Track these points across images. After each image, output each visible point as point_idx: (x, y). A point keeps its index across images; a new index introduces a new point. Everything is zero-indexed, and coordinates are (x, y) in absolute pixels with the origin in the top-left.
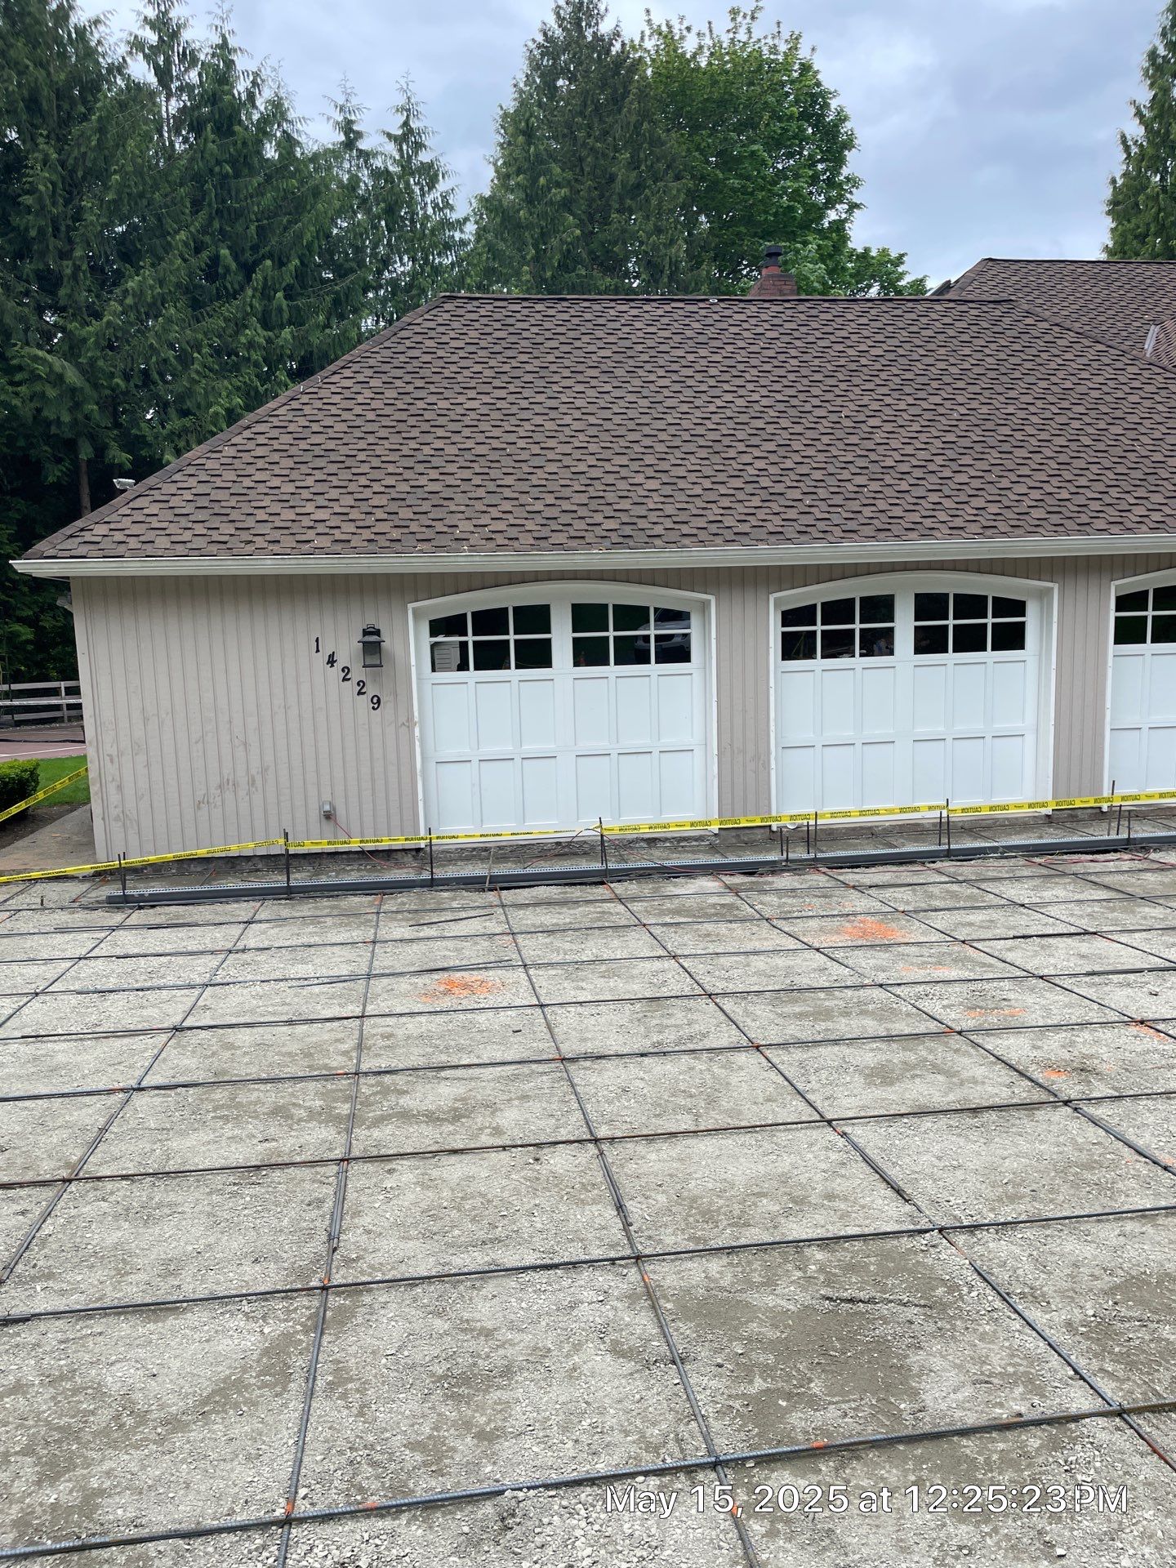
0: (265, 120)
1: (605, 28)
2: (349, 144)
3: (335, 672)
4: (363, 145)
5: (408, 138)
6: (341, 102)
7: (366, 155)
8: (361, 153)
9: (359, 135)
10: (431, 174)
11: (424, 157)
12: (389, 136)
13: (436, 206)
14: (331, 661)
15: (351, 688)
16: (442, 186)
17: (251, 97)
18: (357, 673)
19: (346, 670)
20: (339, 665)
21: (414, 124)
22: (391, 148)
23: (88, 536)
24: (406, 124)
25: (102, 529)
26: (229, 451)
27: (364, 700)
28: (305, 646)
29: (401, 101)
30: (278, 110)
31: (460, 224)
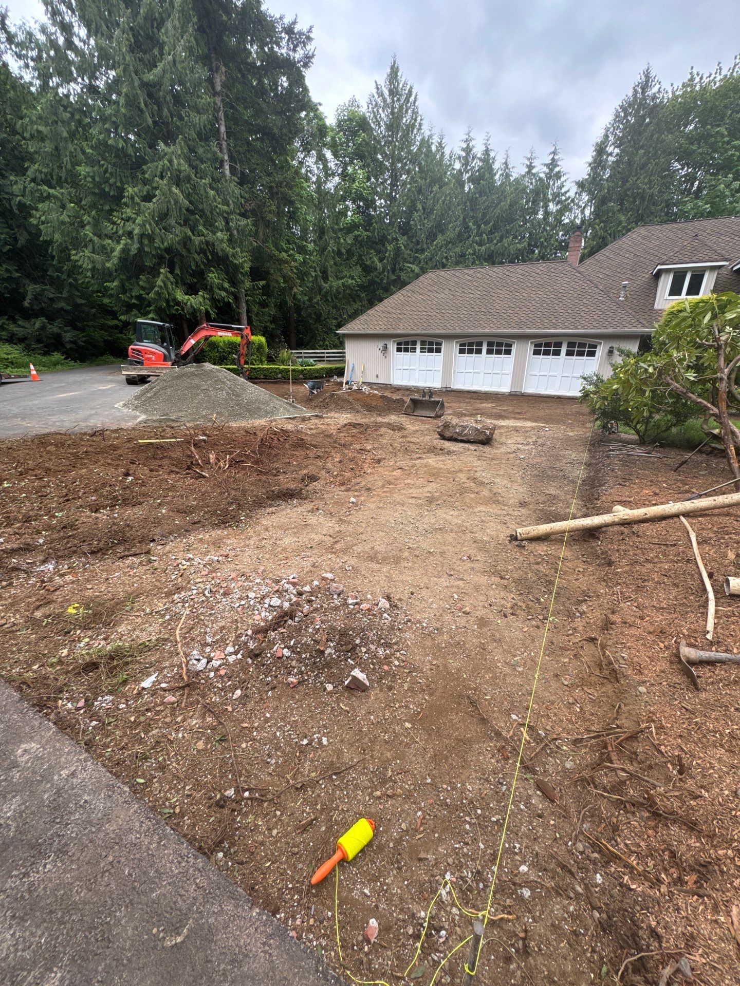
2: (529, 172)
3: (380, 352)
5: (553, 164)
7: (534, 175)
10: (558, 176)
12: (545, 165)
15: (382, 355)
18: (383, 352)
21: (556, 157)
24: (553, 159)
25: (349, 326)
27: (384, 357)
28: (376, 346)
29: (553, 149)
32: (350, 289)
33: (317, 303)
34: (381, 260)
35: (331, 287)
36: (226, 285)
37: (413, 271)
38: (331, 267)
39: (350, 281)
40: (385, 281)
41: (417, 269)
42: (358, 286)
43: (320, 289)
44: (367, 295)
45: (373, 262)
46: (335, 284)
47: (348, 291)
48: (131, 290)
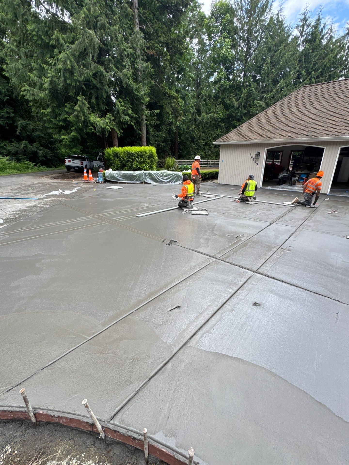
3: (252, 159)
14: (252, 157)
15: (254, 161)
19: (254, 159)
20: (253, 158)
23: (223, 139)
25: (225, 137)
27: (256, 163)
28: (249, 155)
32: (215, 121)
33: (192, 130)
34: (237, 100)
35: (203, 119)
36: (130, 112)
37: (260, 106)
38: (203, 106)
39: (215, 115)
40: (239, 114)
41: (264, 105)
42: (221, 118)
43: (195, 121)
44: (225, 125)
45: (232, 102)
46: (205, 117)
47: (213, 122)
48: (60, 114)
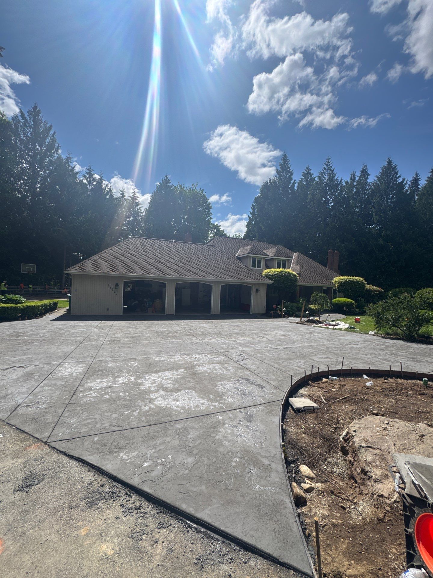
0: (108, 192)
1: (171, 184)
2: (123, 197)
4: (125, 198)
5: (134, 198)
6: (122, 190)
8: (125, 199)
9: (125, 196)
10: (137, 204)
11: (137, 201)
13: (138, 209)
15: (113, 292)
16: (139, 206)
17: (105, 188)
18: (114, 290)
20: (112, 288)
22: (130, 199)
23: (75, 268)
24: (134, 196)
25: (78, 267)
26: (98, 257)
27: (115, 293)
28: (107, 285)
30: (110, 190)
31: (142, 213)
